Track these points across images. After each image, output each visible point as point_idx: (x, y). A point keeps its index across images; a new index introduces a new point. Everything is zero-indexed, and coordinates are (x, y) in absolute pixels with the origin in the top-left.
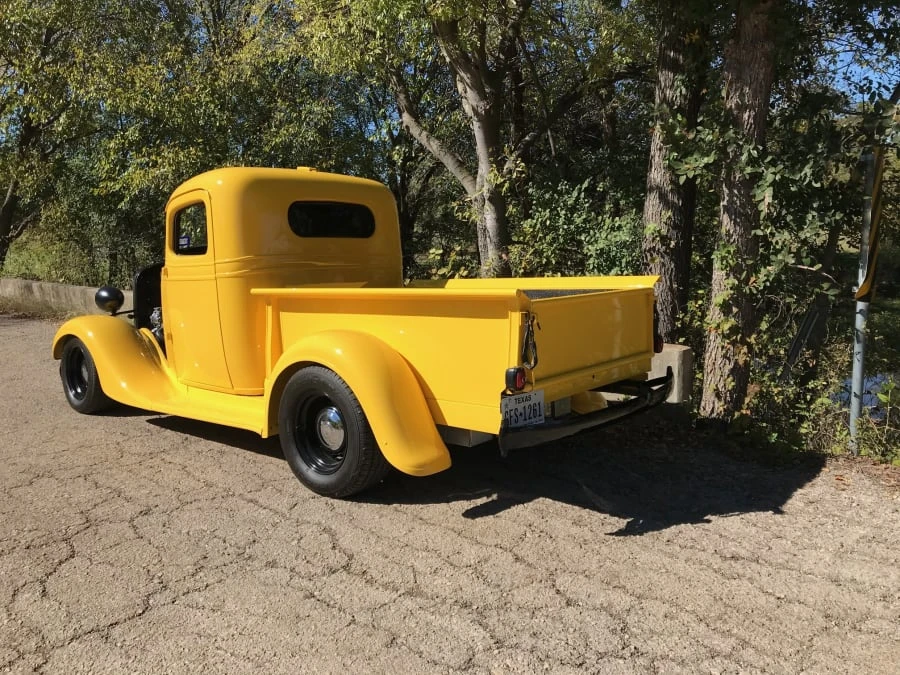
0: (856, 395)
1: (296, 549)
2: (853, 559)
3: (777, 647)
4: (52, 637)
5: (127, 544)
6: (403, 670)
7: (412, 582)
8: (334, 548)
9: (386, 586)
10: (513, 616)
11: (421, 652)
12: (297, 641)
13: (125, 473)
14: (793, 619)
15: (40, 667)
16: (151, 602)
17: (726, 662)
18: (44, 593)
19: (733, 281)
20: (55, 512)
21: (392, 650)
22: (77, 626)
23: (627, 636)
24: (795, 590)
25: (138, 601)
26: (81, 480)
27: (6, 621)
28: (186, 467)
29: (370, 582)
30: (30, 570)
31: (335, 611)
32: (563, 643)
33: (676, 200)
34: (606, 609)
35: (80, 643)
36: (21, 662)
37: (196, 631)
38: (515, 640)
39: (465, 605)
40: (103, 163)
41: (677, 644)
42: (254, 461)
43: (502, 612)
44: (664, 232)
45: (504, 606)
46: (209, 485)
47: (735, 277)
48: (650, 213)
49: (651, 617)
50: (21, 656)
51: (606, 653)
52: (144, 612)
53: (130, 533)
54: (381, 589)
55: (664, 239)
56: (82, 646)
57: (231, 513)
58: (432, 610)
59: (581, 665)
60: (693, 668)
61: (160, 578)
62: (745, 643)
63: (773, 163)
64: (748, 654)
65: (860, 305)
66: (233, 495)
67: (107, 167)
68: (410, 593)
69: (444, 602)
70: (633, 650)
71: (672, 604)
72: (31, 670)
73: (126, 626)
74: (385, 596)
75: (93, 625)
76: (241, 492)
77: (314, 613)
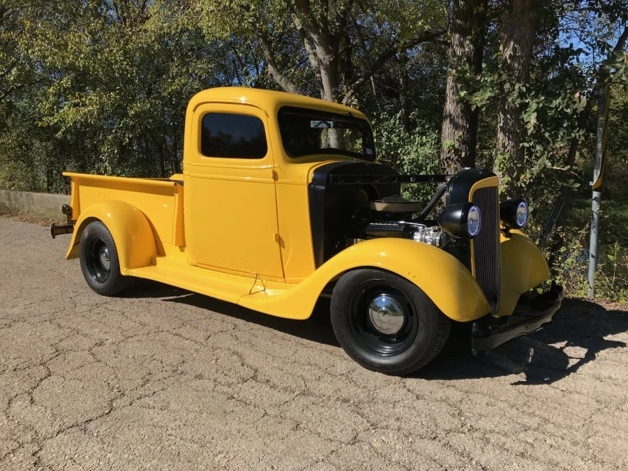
0: (593, 256)
1: (215, 366)
2: (607, 364)
3: (569, 422)
4: (43, 432)
5: (89, 366)
6: (309, 445)
7: (304, 386)
8: (243, 365)
9: (285, 389)
10: (381, 407)
11: (319, 433)
12: (227, 428)
13: (79, 318)
14: (576, 404)
15: (37, 452)
16: (114, 405)
17: (536, 433)
18: (32, 401)
19: (507, 178)
20: (32, 346)
21: (298, 432)
22: (61, 423)
23: (463, 418)
24: (573, 385)
25: (105, 404)
26: (48, 323)
27: (6, 421)
28: (124, 313)
29: (274, 387)
30: (18, 385)
31: (252, 408)
32: (419, 424)
33: (465, 124)
34: (445, 400)
35: (65, 434)
36: (21, 450)
37: (151, 423)
38: (385, 423)
39: (345, 401)
40: (44, 103)
41: (499, 423)
42: (174, 308)
43: (372, 404)
44: (457, 146)
45: (372, 401)
46: (144, 325)
47: (510, 176)
48: (447, 133)
49: (478, 406)
50: (21, 445)
51: (450, 430)
52: (110, 412)
53: (91, 359)
54: (282, 391)
55: (457, 152)
56: (67, 437)
57: (163, 343)
58: (321, 404)
59: (435, 438)
60: (514, 438)
61: (118, 388)
62: (546, 421)
63: (536, 96)
64: (550, 427)
65: (595, 194)
66: (162, 331)
67: (48, 106)
68: (303, 394)
69: (329, 399)
70: (469, 427)
71: (491, 397)
72: (30, 455)
73: (98, 422)
74: (286, 397)
75: (73, 422)
76: (169, 329)
77: (236, 409)
